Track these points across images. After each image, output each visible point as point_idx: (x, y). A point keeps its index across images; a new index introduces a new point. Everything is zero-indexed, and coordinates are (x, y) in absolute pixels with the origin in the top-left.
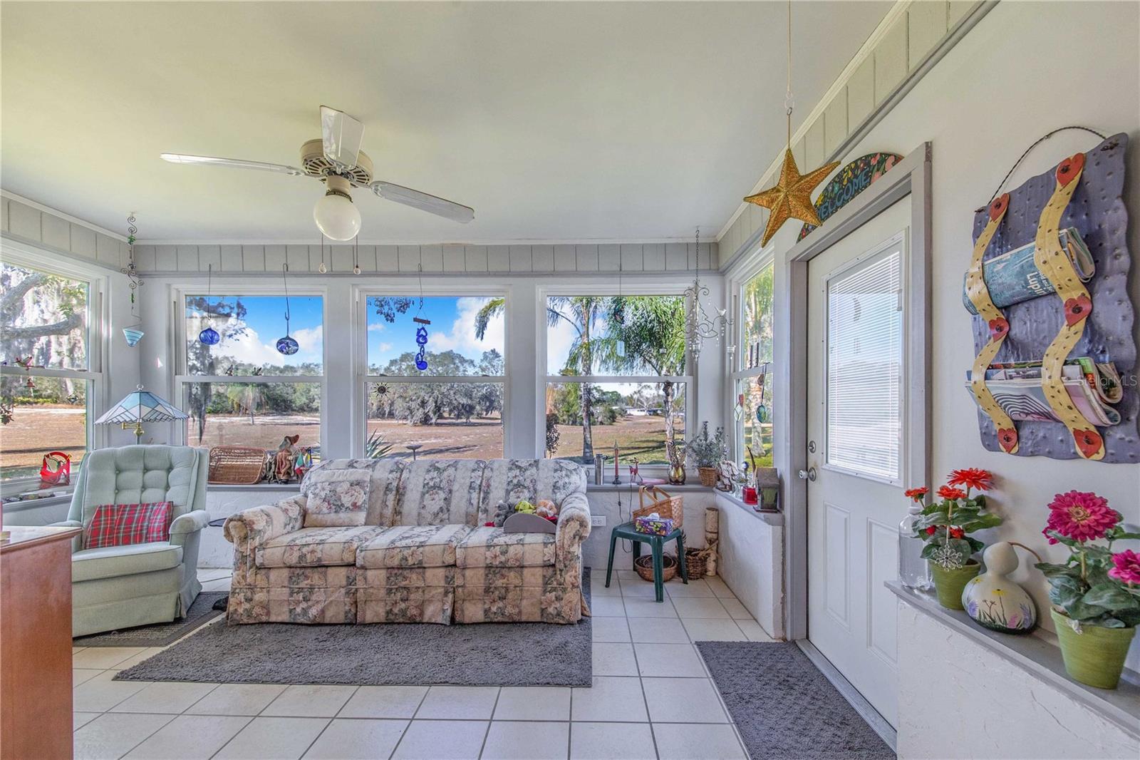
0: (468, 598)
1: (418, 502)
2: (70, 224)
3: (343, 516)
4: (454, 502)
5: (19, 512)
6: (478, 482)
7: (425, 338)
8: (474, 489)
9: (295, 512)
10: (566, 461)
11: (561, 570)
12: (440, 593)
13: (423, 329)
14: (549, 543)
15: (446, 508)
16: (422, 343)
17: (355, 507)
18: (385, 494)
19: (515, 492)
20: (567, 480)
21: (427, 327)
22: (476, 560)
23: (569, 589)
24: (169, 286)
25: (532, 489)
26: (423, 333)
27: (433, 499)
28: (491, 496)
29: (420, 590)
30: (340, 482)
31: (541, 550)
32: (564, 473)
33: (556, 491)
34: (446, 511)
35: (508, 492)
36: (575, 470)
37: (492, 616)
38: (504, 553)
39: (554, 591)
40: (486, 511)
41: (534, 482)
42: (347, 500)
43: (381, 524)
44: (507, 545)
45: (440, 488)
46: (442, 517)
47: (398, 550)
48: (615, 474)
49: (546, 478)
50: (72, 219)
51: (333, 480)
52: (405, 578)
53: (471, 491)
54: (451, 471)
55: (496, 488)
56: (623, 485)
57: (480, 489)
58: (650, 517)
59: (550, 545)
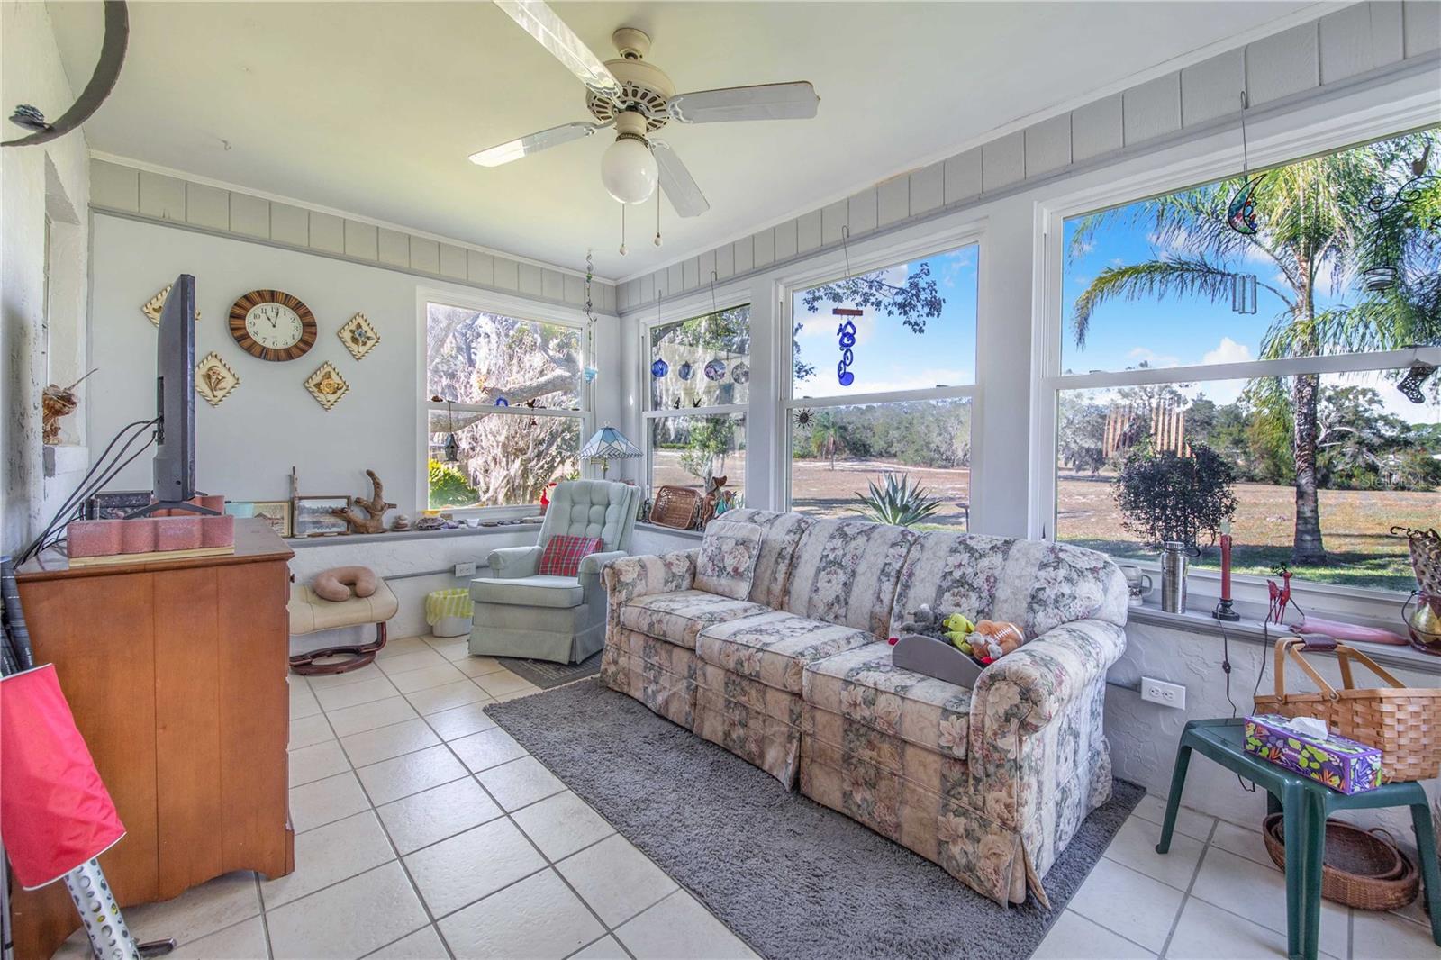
0: (819, 760)
1: (810, 582)
2: (564, 275)
3: (725, 582)
4: (856, 592)
5: (518, 534)
6: (897, 566)
7: (851, 337)
8: (888, 575)
9: (681, 568)
10: (1078, 550)
11: (977, 780)
12: (783, 733)
13: (849, 323)
14: (955, 713)
15: (842, 601)
16: (848, 345)
17: (737, 574)
18: (777, 562)
19: (953, 595)
20: (1066, 589)
21: (855, 320)
22: (827, 699)
23: (994, 826)
24: (638, 320)
25: (985, 594)
26: (849, 330)
27: (829, 581)
28: (911, 593)
29: (761, 718)
30: (727, 538)
31: (935, 722)
32: (1062, 573)
33: (1036, 607)
34: (843, 603)
35: (941, 592)
36: (1094, 570)
37: (855, 808)
38: (870, 703)
39: (964, 815)
40: (900, 617)
41: (992, 581)
42: (730, 562)
43: (768, 604)
44: (876, 689)
45: (841, 566)
46: (835, 612)
47: (736, 647)
48: (1220, 595)
49: (1019, 578)
50: (563, 271)
51: (722, 534)
52: (744, 693)
53: (883, 578)
54: (862, 540)
55: (923, 580)
56: (1243, 625)
57: (898, 578)
58: (1295, 725)
59: (954, 717)
